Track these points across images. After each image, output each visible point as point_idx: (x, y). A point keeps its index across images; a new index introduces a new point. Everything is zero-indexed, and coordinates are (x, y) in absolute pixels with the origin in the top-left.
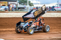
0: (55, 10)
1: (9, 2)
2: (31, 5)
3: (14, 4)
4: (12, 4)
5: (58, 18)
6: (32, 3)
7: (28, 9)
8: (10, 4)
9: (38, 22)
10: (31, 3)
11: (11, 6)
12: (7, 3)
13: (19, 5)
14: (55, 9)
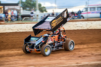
0: (84, 18)
1: (5, 7)
2: (42, 10)
3: (14, 9)
4: (11, 9)
5: (88, 30)
6: (45, 8)
7: (38, 17)
8: (7, 10)
9: (57, 36)
10: (42, 6)
11: (9, 13)
12: (2, 9)
13: (22, 11)
14: (82, 16)
